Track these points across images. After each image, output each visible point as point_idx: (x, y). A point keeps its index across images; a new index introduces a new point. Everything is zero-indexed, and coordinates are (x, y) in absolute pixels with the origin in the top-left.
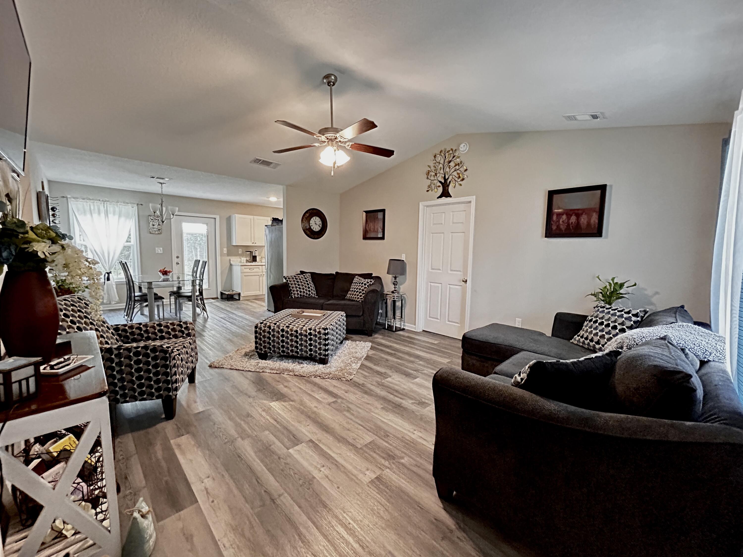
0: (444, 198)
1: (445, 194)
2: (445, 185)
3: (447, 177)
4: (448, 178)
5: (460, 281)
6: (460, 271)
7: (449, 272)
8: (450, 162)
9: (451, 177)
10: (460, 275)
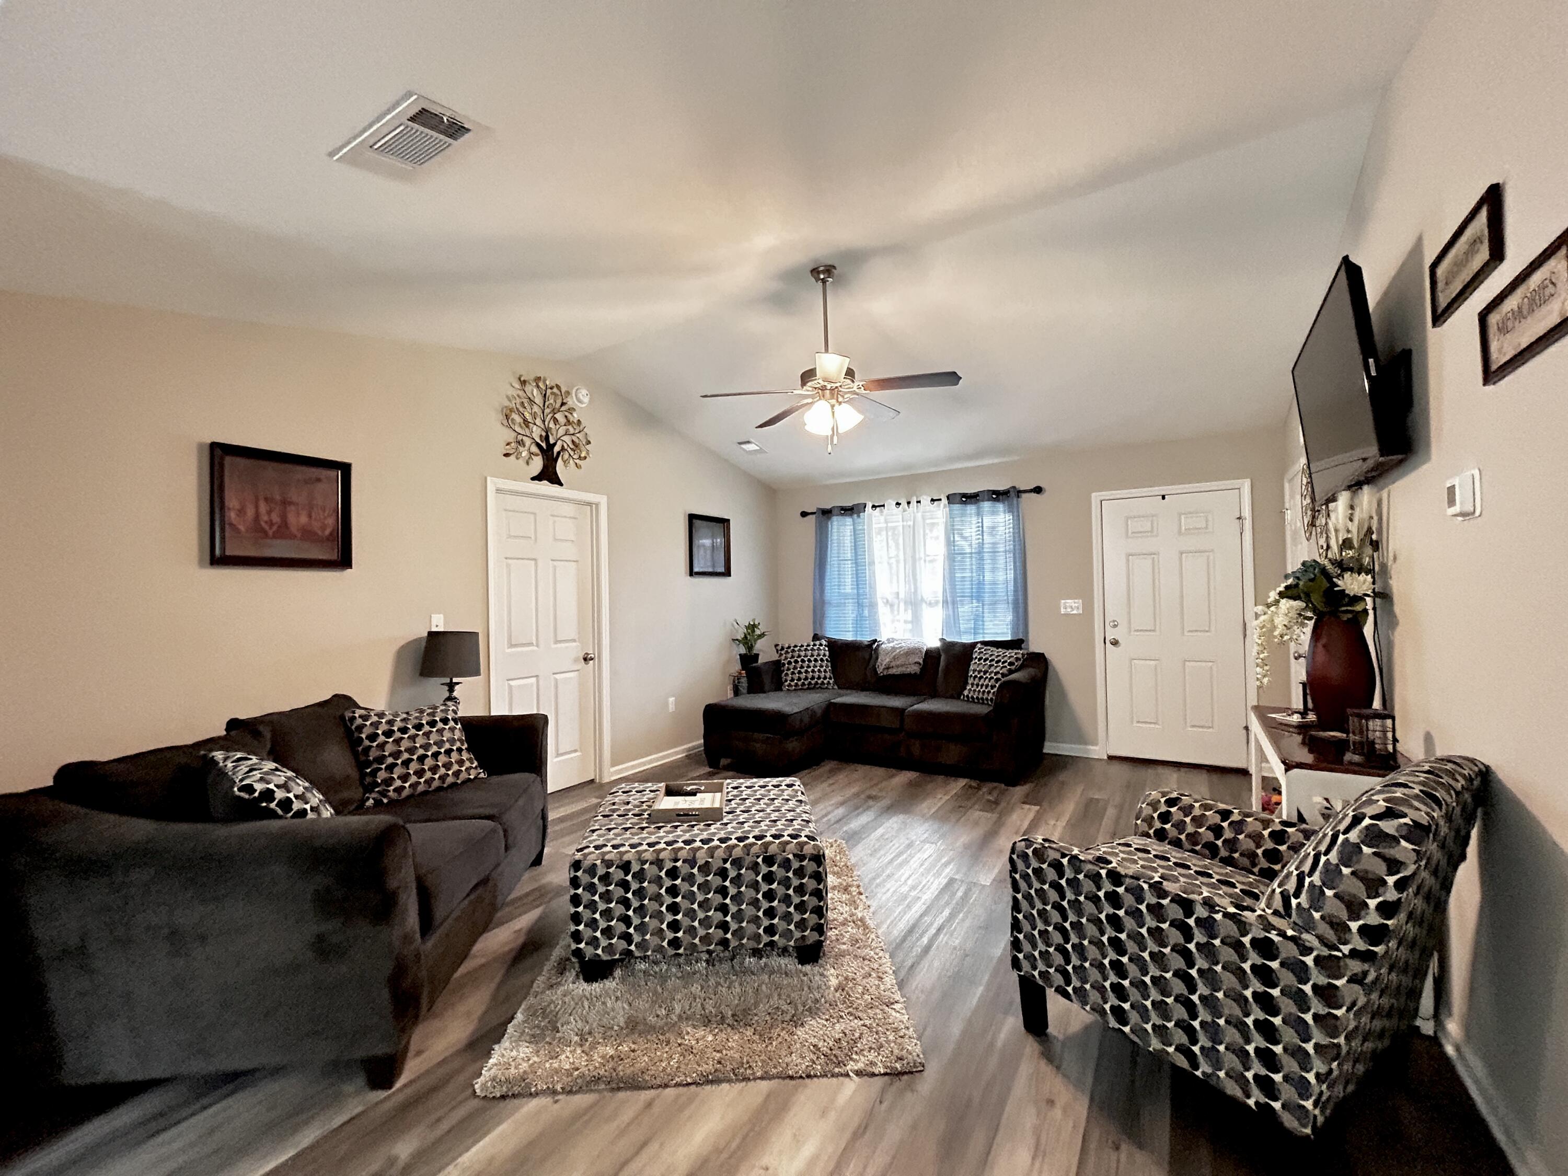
0: (545, 482)
1: (549, 475)
2: (549, 455)
3: (552, 441)
4: (555, 444)
5: (576, 660)
6: (574, 641)
7: (554, 646)
8: (554, 412)
9: (559, 443)
10: (575, 650)
